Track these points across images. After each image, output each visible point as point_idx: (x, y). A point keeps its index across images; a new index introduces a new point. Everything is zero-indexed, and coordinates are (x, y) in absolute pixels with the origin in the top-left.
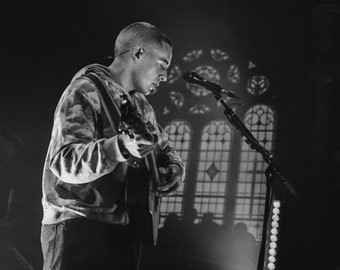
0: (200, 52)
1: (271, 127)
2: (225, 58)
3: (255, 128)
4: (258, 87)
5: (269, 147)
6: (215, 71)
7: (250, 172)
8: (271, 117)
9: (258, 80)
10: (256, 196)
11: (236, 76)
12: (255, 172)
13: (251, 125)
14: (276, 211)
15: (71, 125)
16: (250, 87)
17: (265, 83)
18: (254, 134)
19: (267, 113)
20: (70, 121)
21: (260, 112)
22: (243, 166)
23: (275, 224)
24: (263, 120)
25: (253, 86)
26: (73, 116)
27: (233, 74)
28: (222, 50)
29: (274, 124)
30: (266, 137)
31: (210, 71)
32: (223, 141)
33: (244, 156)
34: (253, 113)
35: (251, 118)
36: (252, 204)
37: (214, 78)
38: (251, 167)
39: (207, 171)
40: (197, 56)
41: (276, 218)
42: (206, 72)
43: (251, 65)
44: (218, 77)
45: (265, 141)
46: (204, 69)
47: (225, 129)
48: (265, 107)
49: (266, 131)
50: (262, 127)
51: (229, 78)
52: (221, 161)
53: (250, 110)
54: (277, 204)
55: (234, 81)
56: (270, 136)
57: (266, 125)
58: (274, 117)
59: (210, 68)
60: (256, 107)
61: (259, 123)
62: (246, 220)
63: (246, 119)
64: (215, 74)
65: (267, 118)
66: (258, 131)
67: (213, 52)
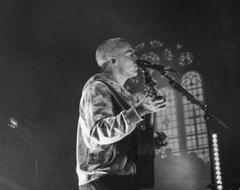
0: (143, 45)
1: (200, 85)
2: (161, 45)
3: (189, 87)
4: (186, 60)
5: (201, 98)
6: (155, 55)
7: (192, 118)
8: (199, 78)
9: (185, 56)
10: (199, 132)
11: (170, 55)
12: (195, 117)
13: (187, 86)
14: (215, 141)
15: (98, 108)
16: (181, 61)
17: (190, 56)
18: (190, 92)
19: (196, 76)
20: (96, 105)
21: (191, 77)
22: (186, 115)
23: (216, 149)
24: (194, 82)
25: (183, 60)
26: (97, 102)
27: (168, 55)
28: (157, 40)
29: (202, 82)
30: (198, 92)
31: (152, 56)
32: (170, 101)
33: (186, 108)
34: (186, 78)
35: (186, 82)
36: (197, 139)
37: (156, 60)
38: (192, 114)
39: (163, 123)
40: (142, 48)
41: (215, 145)
42: (150, 57)
43: (179, 47)
44: (158, 59)
45: (198, 95)
46: (148, 55)
47: (169, 92)
48: (193, 73)
49: (197, 88)
50: (194, 87)
51: (166, 58)
52: (171, 114)
53: (184, 77)
54: (214, 136)
55: (170, 59)
56: (200, 91)
57: (197, 84)
58: (201, 78)
59: (152, 54)
60: (188, 74)
61: (191, 84)
62: (195, 149)
63: (183, 83)
64: (156, 57)
65: (196, 80)
66: (192, 89)
67: (152, 43)
